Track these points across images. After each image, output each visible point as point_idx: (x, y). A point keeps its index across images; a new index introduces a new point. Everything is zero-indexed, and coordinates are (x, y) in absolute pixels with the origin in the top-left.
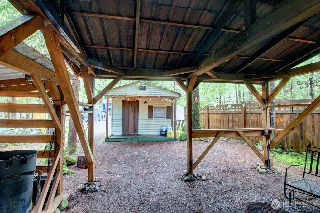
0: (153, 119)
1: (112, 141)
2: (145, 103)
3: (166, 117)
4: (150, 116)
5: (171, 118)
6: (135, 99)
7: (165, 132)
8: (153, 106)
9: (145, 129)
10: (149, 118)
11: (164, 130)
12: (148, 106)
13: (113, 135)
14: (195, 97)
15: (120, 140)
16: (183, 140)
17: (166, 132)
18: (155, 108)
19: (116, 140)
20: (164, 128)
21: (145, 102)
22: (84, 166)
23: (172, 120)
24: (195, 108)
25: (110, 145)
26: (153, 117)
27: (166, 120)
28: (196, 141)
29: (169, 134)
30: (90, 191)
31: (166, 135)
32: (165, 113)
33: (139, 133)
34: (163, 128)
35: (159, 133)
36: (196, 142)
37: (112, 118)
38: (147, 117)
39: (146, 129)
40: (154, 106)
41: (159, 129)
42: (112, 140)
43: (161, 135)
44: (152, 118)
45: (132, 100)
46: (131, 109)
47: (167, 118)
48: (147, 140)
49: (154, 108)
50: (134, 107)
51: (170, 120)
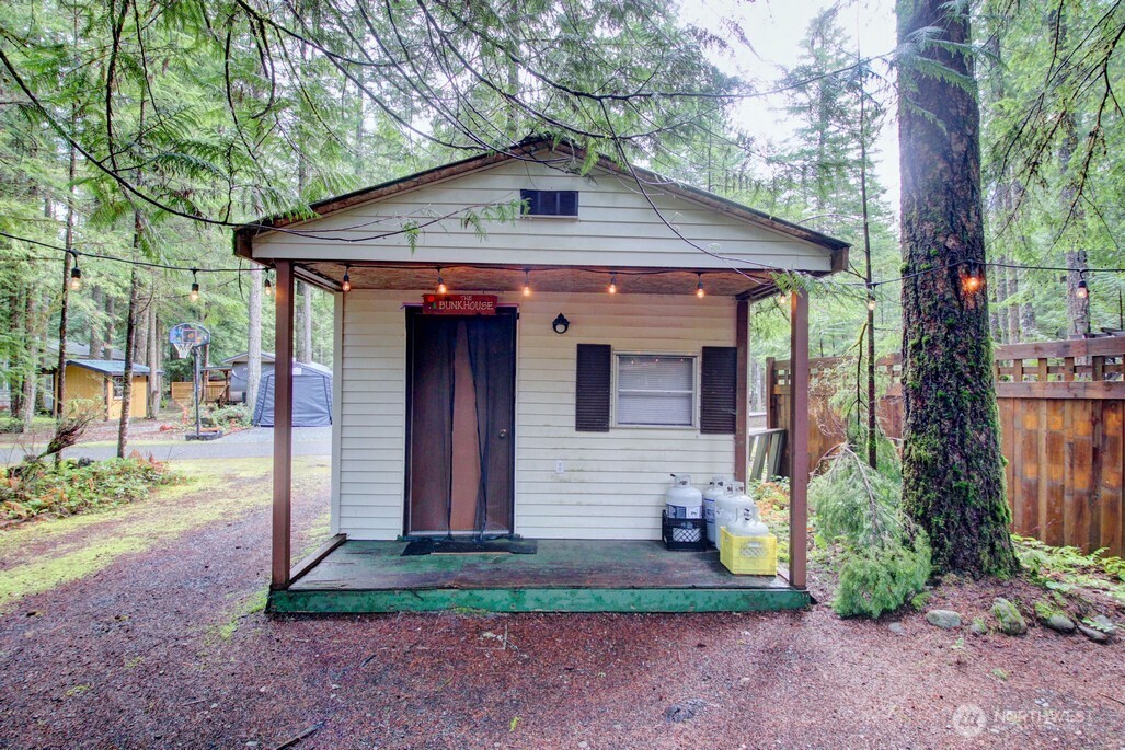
0: (612, 433)
1: (322, 607)
2: (560, 328)
3: (698, 425)
4: (593, 413)
5: (733, 430)
6: (494, 299)
7: (695, 523)
8: (607, 348)
9: (556, 498)
10: (582, 424)
11: (694, 512)
12: (579, 346)
13: (340, 542)
14: (962, 270)
16: (876, 613)
17: (703, 524)
18: (623, 358)
20: (690, 500)
21: (561, 320)
23: (736, 440)
24: (963, 354)
26: (612, 423)
27: (697, 439)
28: (1008, 633)
29: (744, 549)
31: (706, 547)
32: (690, 397)
33: (517, 531)
34: (687, 499)
35: (650, 529)
36: (1011, 640)
38: (572, 421)
39: (566, 499)
40: (619, 346)
41: (646, 501)
42: (317, 604)
43: (669, 543)
44: (606, 429)
45: (469, 308)
47: (703, 431)
49: (615, 362)
50: (481, 352)
51: (725, 442)
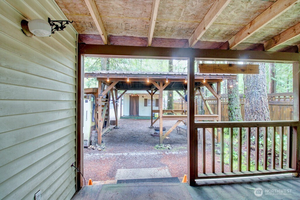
0: (147, 107)
1: (124, 118)
2: (143, 97)
4: (146, 105)
5: (158, 106)
6: (137, 95)
12: (145, 99)
13: (124, 116)
15: (128, 118)
19: (126, 118)
22: (113, 124)
25: (122, 120)
30: (117, 128)
32: (154, 103)
33: (139, 115)
37: (124, 106)
38: (144, 106)
39: (143, 113)
45: (135, 96)
46: (134, 101)
47: (156, 106)
48: (143, 118)
49: (148, 100)
50: (136, 99)
